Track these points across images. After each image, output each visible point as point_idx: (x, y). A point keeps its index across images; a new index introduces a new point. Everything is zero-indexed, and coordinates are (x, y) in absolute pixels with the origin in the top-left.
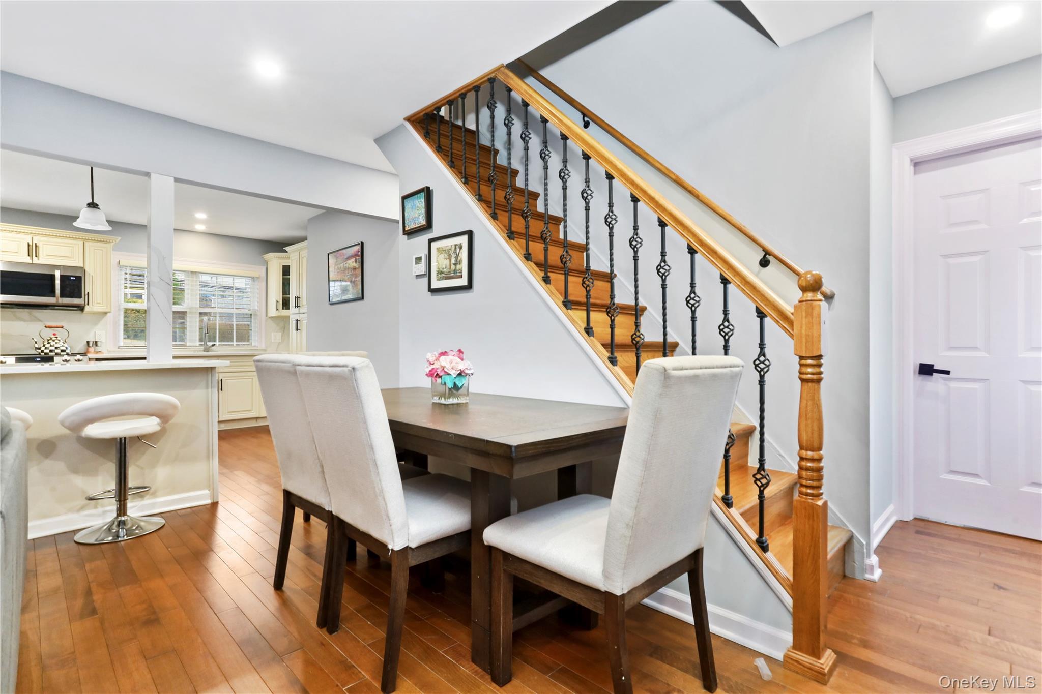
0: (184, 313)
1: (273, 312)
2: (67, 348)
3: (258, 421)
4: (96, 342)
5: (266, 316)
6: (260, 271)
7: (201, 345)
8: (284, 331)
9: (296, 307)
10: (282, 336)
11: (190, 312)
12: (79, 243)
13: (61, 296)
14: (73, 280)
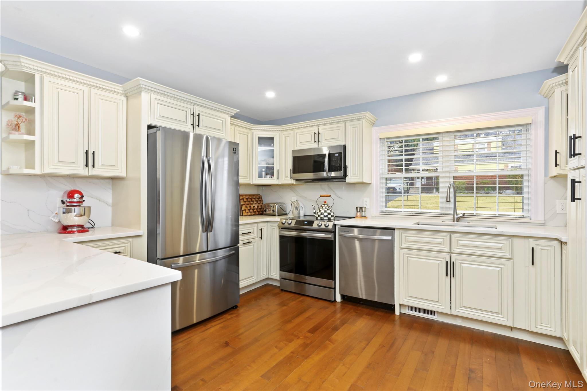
1: (553, 170)
4: (362, 208)
5: (546, 176)
12: (343, 125)
13: (329, 171)
14: (337, 156)
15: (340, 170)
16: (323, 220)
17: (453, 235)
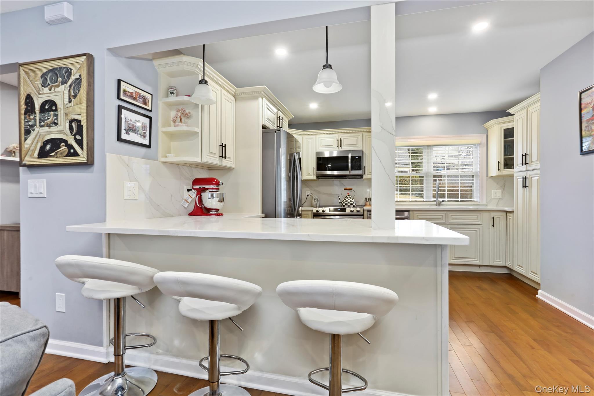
0: (422, 177)
1: (494, 172)
2: (353, 202)
3: (480, 267)
4: (370, 198)
5: (487, 176)
6: (480, 138)
7: (435, 201)
8: (504, 189)
9: (523, 164)
10: (502, 193)
11: (426, 176)
12: (361, 134)
13: (352, 170)
14: (357, 158)
15: (361, 170)
16: (350, 207)
17: (448, 213)
